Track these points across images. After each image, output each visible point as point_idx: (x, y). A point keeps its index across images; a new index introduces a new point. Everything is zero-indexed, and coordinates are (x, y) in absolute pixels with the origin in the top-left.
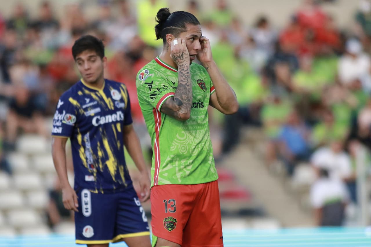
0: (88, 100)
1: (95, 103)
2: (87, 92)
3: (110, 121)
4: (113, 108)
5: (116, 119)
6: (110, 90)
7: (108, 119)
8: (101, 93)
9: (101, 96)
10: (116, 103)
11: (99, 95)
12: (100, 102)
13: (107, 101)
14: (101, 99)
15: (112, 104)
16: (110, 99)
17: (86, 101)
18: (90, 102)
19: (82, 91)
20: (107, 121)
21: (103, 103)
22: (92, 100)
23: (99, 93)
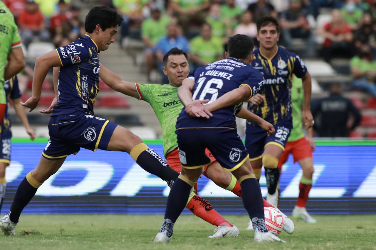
0: (257, 64)
1: (262, 68)
2: (260, 58)
3: (270, 83)
4: (275, 74)
5: (276, 82)
6: (278, 60)
7: (269, 81)
8: (270, 62)
9: (268, 64)
10: (279, 71)
11: (267, 63)
12: (265, 68)
13: (272, 68)
14: (268, 66)
15: (275, 71)
16: (275, 67)
17: (255, 64)
18: (258, 66)
19: (257, 56)
20: (267, 83)
21: (267, 70)
22: (260, 65)
23: (267, 61)
